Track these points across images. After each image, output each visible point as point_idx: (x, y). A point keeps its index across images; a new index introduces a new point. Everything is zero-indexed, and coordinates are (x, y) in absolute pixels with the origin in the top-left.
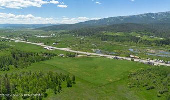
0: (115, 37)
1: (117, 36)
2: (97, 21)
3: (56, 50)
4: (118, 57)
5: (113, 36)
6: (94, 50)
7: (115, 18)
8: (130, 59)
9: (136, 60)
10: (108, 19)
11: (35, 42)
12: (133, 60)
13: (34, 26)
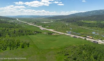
0: (88, 24)
1: (90, 23)
2: (83, 13)
3: (46, 30)
4: (76, 36)
5: (87, 23)
6: (67, 31)
7: (96, 11)
8: (84, 38)
9: (87, 39)
10: (91, 11)
11: (38, 25)
12: (85, 39)
13: (45, 16)
